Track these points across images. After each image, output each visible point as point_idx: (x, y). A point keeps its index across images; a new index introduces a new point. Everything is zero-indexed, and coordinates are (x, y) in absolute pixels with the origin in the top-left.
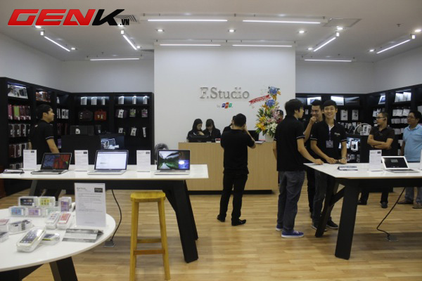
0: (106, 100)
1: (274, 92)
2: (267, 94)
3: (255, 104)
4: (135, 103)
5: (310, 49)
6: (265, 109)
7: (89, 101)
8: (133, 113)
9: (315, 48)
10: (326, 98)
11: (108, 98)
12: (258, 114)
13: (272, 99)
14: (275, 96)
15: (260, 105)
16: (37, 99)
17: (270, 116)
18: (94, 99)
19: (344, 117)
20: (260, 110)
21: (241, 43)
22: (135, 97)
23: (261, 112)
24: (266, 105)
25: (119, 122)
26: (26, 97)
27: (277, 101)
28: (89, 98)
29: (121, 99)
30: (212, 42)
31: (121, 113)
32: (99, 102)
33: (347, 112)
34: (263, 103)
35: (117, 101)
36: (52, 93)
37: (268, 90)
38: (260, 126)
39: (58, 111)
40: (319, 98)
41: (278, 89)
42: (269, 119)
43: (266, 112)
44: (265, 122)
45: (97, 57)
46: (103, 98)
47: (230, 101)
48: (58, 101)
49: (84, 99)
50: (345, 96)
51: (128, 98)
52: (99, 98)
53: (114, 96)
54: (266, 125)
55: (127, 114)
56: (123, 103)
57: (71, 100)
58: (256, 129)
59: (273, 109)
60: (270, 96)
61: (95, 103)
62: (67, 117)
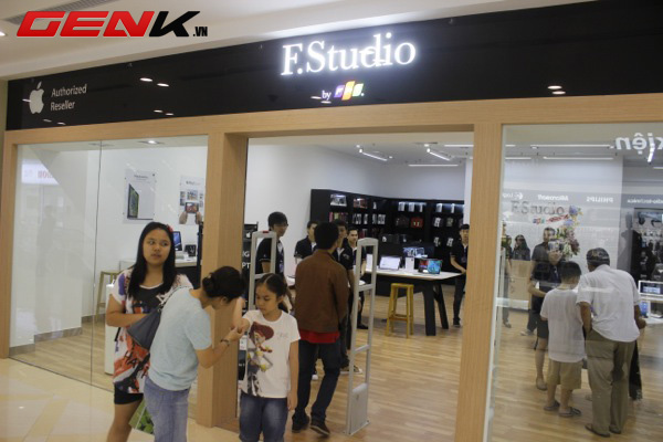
0: (424, 207)
4: (453, 211)
6: (561, 229)
7: (407, 207)
8: (450, 222)
11: (425, 204)
16: (355, 206)
18: (412, 205)
22: (453, 205)
24: (563, 225)
25: (434, 231)
26: (345, 205)
28: (407, 204)
29: (439, 206)
31: (438, 221)
32: (417, 208)
35: (435, 208)
36: (369, 200)
37: (568, 209)
39: (374, 216)
46: (421, 204)
47: (542, 217)
48: (375, 207)
49: (402, 204)
51: (446, 205)
52: (417, 204)
53: (431, 204)
55: (444, 223)
56: (440, 211)
57: (389, 205)
61: (413, 210)
62: (383, 223)
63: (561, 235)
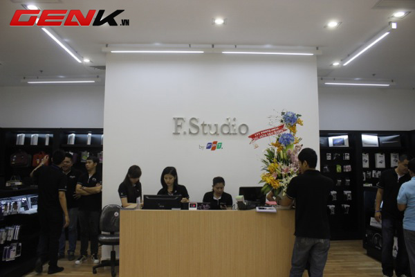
0: (50, 138)
1: (291, 120)
2: (279, 124)
3: (259, 141)
4: (89, 143)
5: (336, 64)
6: (276, 149)
7: (28, 140)
9: (343, 60)
10: (355, 136)
11: (52, 135)
12: (265, 158)
13: (288, 132)
14: (293, 128)
15: (267, 143)
17: (287, 161)
18: (35, 137)
19: (381, 162)
20: (268, 151)
21: (236, 48)
22: (90, 135)
23: (271, 155)
24: (278, 144)
27: (297, 135)
28: (28, 135)
29: (71, 137)
30: (190, 47)
32: (41, 140)
33: (384, 156)
34: (273, 139)
35: (66, 140)
37: (281, 117)
38: (269, 181)
40: (346, 137)
41: (298, 115)
42: (284, 167)
43: (279, 154)
44: (279, 172)
45: (38, 79)
46: (47, 136)
47: (219, 139)
49: (21, 137)
50: (379, 133)
51: (80, 135)
52: (42, 135)
53: (60, 134)
54: (280, 177)
56: (73, 142)
58: (262, 185)
59: (292, 149)
60: (285, 128)
61: (35, 143)
63: (279, 160)
